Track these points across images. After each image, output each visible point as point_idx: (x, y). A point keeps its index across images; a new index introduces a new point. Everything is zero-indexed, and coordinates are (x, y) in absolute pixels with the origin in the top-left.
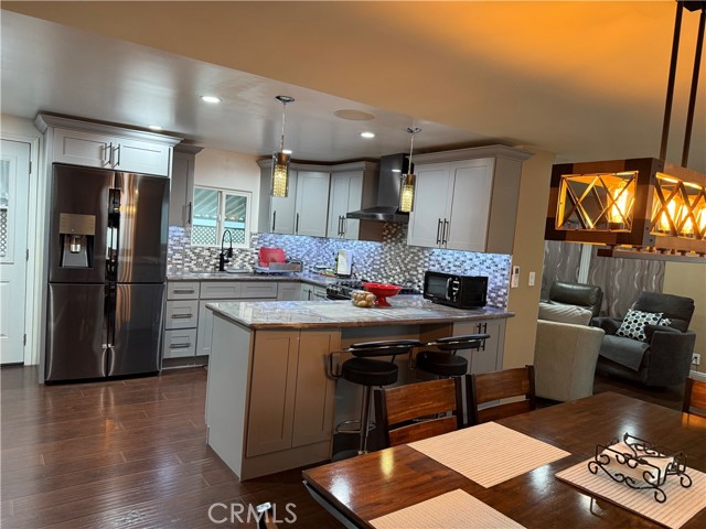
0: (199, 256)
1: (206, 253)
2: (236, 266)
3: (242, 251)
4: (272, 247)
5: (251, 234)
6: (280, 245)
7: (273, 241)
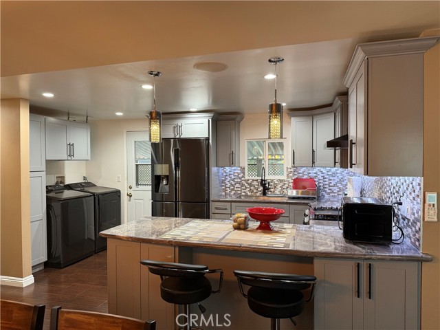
0: (250, 185)
1: (255, 183)
2: (277, 192)
3: (281, 181)
4: (305, 177)
5: (287, 168)
6: (312, 175)
7: (305, 173)
